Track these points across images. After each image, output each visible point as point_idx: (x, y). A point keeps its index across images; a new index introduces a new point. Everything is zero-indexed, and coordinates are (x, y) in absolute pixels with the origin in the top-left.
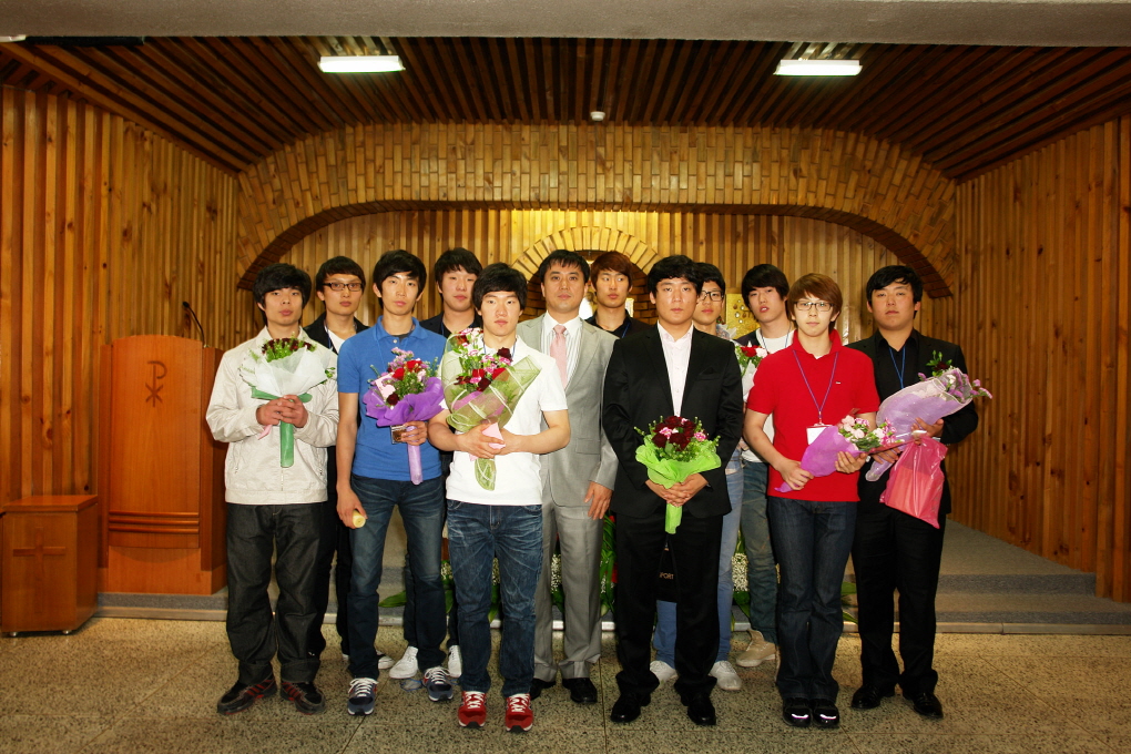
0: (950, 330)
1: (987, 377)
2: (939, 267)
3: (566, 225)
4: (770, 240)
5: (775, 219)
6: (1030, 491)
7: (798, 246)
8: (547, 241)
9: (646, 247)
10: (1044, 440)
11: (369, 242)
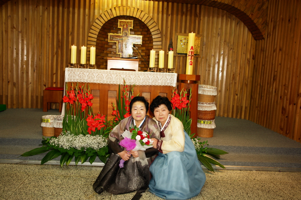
0: (262, 52)
1: (276, 70)
2: (260, 27)
3: (117, 5)
4: (196, 15)
5: (198, 6)
6: (290, 115)
7: (206, 18)
8: (109, 11)
9: (148, 15)
10: (298, 95)
11: (37, 7)
